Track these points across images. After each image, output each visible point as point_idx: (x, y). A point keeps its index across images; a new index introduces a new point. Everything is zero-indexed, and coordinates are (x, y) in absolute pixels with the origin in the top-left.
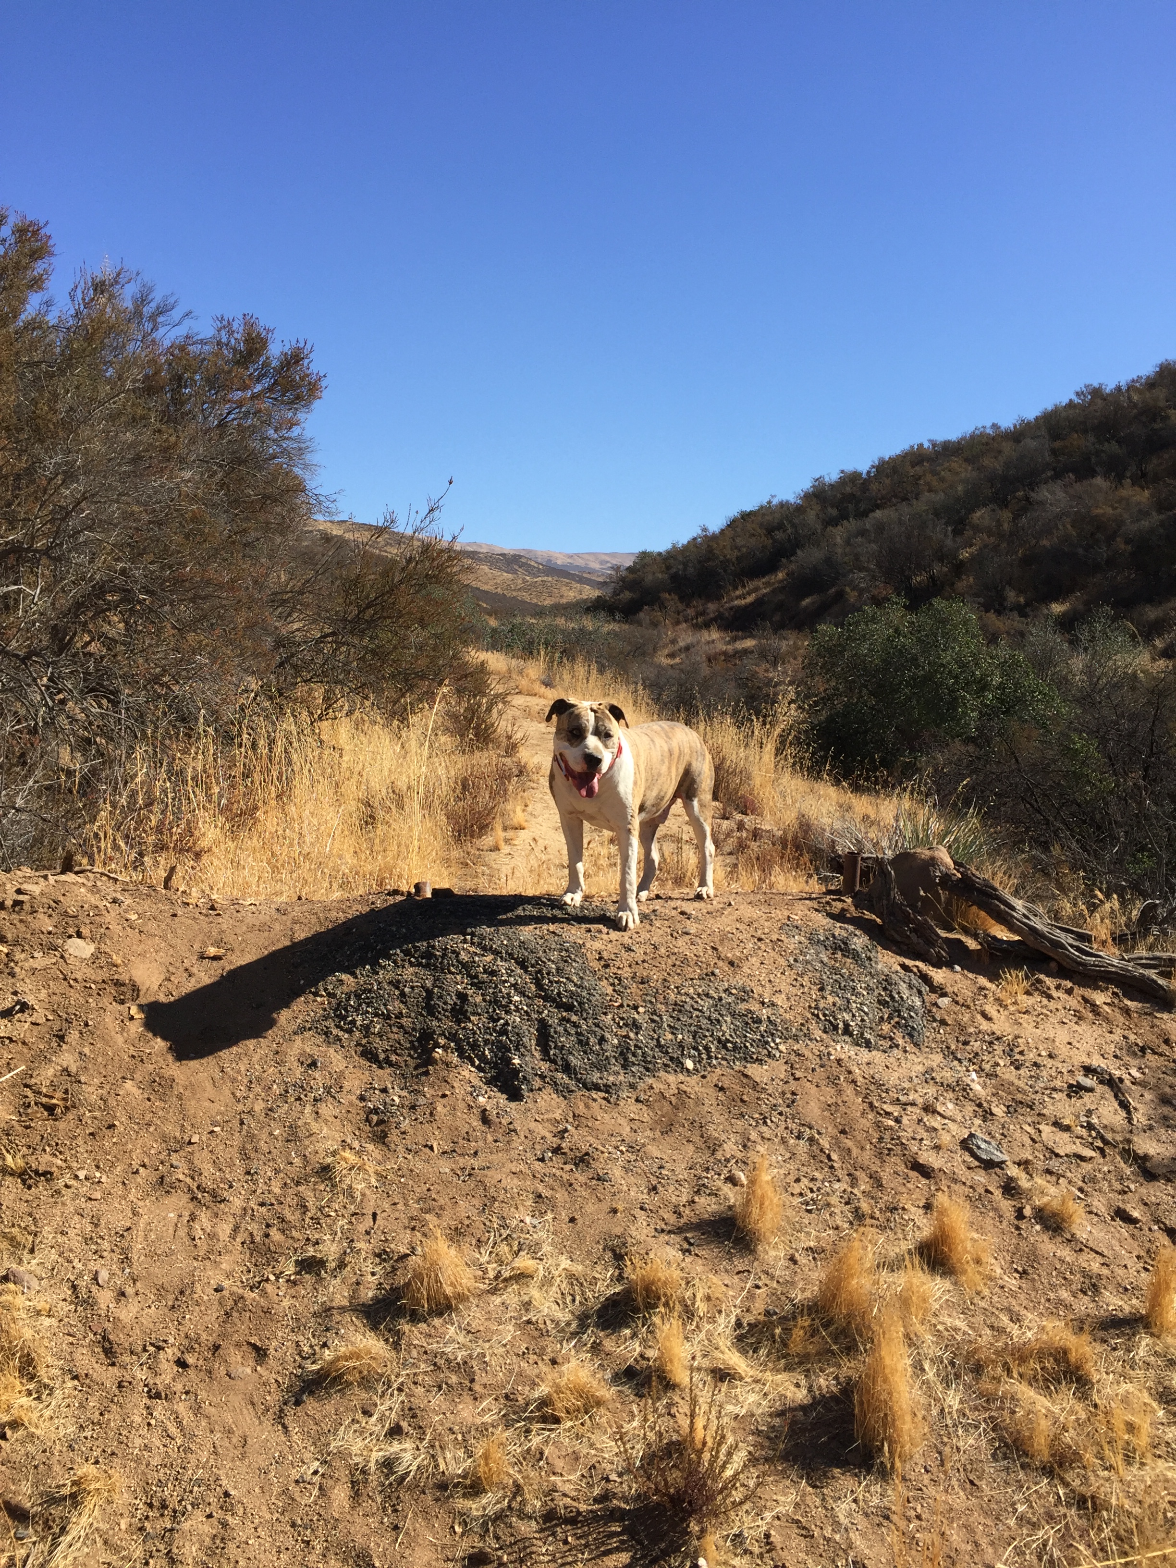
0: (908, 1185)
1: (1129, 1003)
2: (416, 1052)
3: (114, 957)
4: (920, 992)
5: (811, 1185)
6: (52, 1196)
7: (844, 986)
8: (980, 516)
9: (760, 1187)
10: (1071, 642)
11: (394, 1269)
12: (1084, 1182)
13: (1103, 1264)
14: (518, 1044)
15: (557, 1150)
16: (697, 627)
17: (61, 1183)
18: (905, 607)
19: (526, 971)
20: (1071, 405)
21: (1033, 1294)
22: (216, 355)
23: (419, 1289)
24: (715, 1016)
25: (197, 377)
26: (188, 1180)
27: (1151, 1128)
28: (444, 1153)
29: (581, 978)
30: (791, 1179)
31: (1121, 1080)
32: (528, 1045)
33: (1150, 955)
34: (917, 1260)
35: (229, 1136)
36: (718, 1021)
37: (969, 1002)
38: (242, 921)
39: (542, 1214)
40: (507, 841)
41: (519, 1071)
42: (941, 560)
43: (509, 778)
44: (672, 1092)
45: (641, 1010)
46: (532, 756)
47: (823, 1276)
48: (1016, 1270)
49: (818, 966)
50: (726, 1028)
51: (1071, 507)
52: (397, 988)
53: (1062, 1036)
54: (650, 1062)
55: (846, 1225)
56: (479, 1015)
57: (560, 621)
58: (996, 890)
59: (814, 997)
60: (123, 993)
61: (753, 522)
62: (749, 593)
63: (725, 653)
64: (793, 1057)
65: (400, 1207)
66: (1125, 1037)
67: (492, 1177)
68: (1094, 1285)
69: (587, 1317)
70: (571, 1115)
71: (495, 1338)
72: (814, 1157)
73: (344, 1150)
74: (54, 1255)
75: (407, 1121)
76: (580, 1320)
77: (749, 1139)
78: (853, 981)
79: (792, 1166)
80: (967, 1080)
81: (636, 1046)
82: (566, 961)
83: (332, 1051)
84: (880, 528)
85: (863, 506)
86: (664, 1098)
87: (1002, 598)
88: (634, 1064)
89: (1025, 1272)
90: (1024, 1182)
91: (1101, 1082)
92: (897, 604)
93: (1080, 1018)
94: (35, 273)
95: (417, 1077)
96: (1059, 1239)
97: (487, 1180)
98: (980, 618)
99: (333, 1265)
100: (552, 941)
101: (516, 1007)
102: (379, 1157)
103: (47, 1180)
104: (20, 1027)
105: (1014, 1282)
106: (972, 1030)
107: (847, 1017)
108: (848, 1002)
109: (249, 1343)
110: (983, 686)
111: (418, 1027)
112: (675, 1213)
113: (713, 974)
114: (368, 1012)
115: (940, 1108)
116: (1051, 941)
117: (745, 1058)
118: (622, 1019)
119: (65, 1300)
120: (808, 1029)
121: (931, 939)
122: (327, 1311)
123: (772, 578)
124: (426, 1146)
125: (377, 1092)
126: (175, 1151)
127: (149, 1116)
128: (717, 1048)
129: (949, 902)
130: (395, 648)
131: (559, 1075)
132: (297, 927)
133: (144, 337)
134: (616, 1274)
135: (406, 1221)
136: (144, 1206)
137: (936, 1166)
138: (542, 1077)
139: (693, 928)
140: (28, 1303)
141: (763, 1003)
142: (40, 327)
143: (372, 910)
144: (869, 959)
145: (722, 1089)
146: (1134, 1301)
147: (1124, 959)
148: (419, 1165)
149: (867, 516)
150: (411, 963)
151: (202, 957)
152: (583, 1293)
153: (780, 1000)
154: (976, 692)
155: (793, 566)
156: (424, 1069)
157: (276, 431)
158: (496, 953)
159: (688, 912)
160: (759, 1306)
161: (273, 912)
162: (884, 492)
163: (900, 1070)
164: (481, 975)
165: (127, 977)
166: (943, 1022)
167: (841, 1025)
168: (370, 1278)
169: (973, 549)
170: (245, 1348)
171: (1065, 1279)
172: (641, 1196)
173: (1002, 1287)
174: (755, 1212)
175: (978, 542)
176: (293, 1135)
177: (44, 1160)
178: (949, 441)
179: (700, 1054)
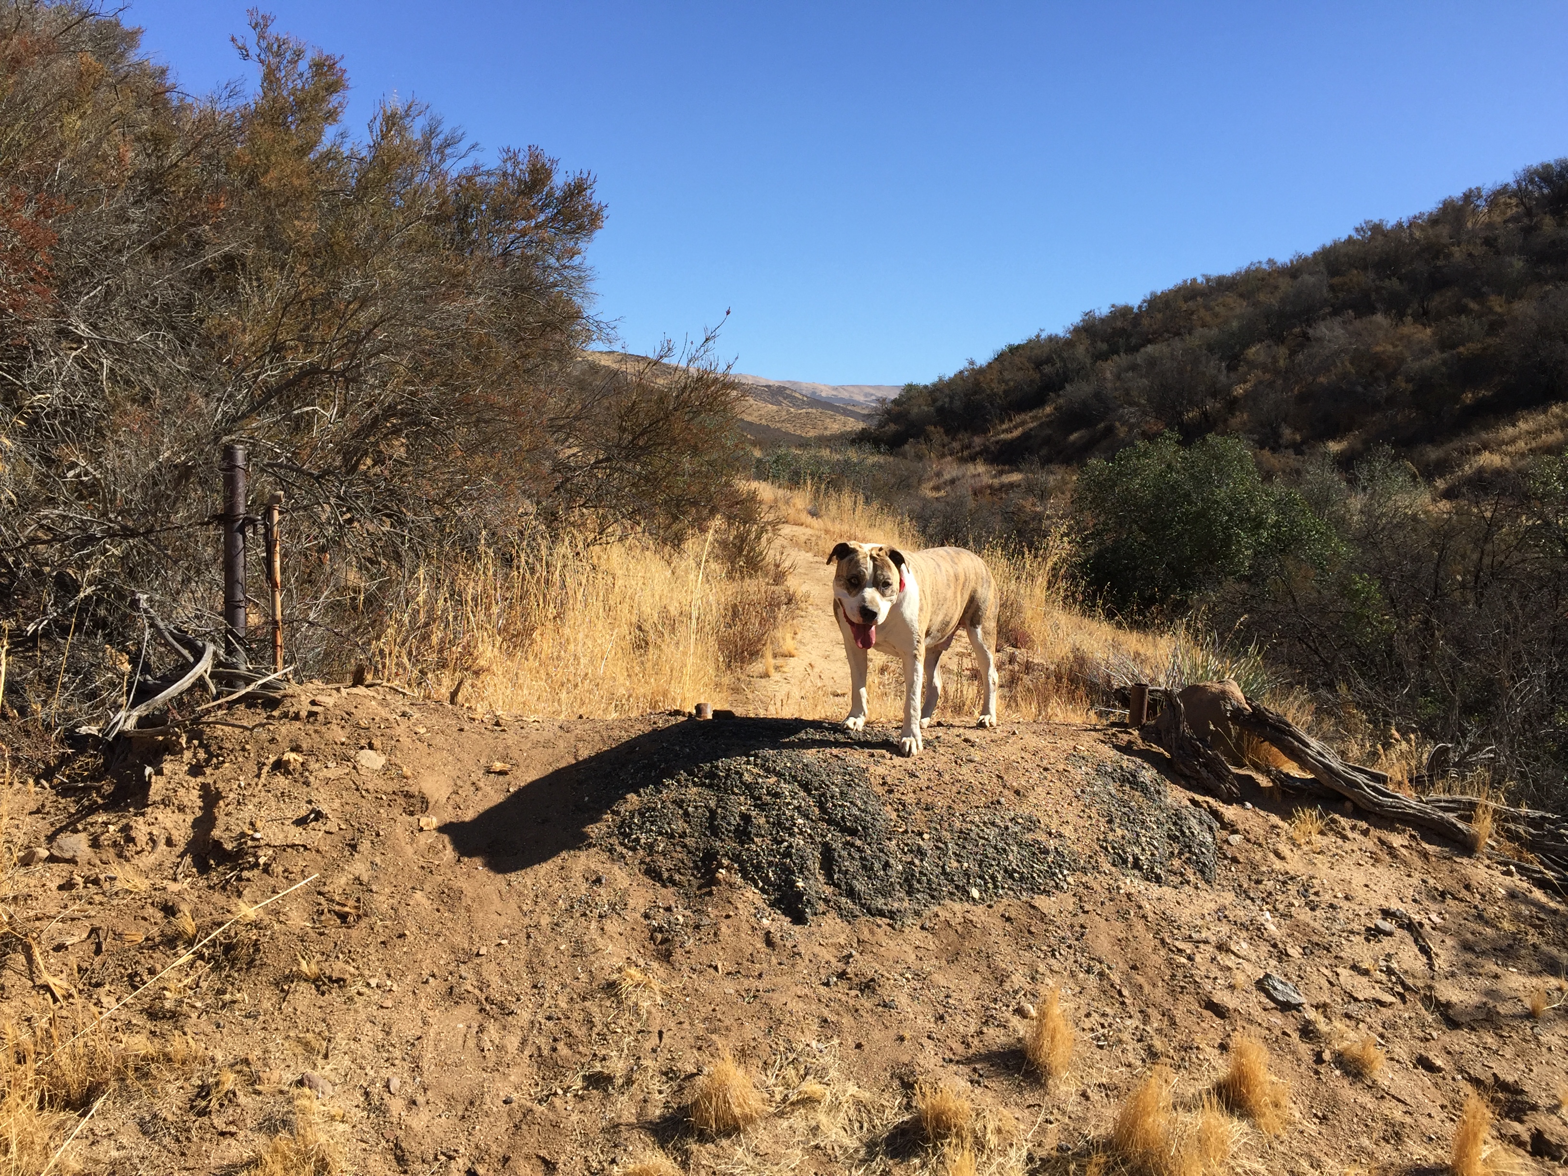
0: (1202, 1024)
1: (1427, 846)
2: (699, 872)
3: (405, 769)
4: (1211, 828)
5: (1102, 1021)
6: (345, 1003)
7: (1132, 819)
8: (1253, 351)
9: (1052, 1020)
10: (1349, 481)
11: (681, 1088)
12: (1384, 1027)
13: (1406, 1113)
14: (802, 868)
15: (842, 975)
16: (963, 460)
17: (353, 990)
18: (1178, 442)
19: (809, 794)
20: (1350, 240)
21: (1334, 1140)
22: (503, 185)
23: (707, 1109)
24: (1001, 845)
25: (484, 207)
26: (477, 991)
27: (1453, 975)
28: (728, 974)
29: (865, 803)
30: (1083, 1012)
31: (1421, 925)
32: (812, 868)
33: (1447, 797)
34: (1215, 1099)
35: (516, 949)
36: (1005, 850)
37: (1261, 840)
38: (527, 737)
39: (828, 1039)
40: (777, 668)
41: (803, 895)
42: (1214, 395)
43: (778, 605)
44: (957, 920)
45: (926, 836)
46: (800, 585)
47: (1117, 1114)
48: (1316, 1115)
49: (1106, 798)
50: (1013, 858)
51: (1350, 344)
52: (681, 807)
53: (1358, 878)
54: (935, 890)
55: (1139, 1063)
56: (763, 836)
57: (825, 453)
58: (1289, 726)
59: (1102, 829)
60: (413, 805)
61: (1021, 355)
62: (1016, 427)
63: (990, 487)
64: (1081, 889)
65: (686, 1026)
66: (1424, 881)
67: (777, 1000)
68: (1397, 1134)
69: (876, 1145)
70: (856, 940)
71: (783, 1162)
72: (1104, 992)
73: (629, 966)
74: (347, 1061)
75: (691, 941)
76: (868, 1147)
77: (1037, 971)
78: (1142, 814)
79: (1083, 1000)
80: (1261, 920)
81: (921, 873)
82: (850, 785)
83: (616, 868)
84: (1152, 362)
85: (1133, 341)
86: (950, 926)
87: (1277, 435)
88: (919, 891)
89: (1325, 1117)
90: (1322, 1025)
91: (1401, 926)
92: (1170, 439)
93: (1377, 860)
94: (330, 106)
95: (700, 897)
96: (1360, 1085)
97: (772, 1003)
98: (1255, 455)
99: (620, 1081)
100: (835, 764)
101: (800, 830)
102: (664, 976)
103: (340, 987)
104: (314, 835)
105: (1313, 1127)
106: (1264, 869)
107: (1137, 850)
108: (1138, 835)
109: (538, 1157)
110: (1258, 523)
111: (702, 846)
112: (963, 1043)
113: (999, 802)
114: (651, 830)
115: (1234, 948)
116: (1346, 780)
117: (1032, 889)
118: (907, 845)
119: (357, 1106)
120: (1096, 862)
121: (1221, 775)
122: (614, 1127)
123: (1040, 412)
124: (710, 966)
125: (661, 910)
126: (464, 963)
127: (438, 927)
128: (1004, 878)
129: (1240, 737)
130: (669, 474)
131: (844, 900)
132: (580, 745)
133: (432, 168)
134: (904, 1102)
135: (692, 1041)
136: (434, 1016)
137: (1231, 1006)
138: (826, 901)
139: (977, 756)
140: (323, 1108)
141: (1050, 834)
142: (334, 159)
143: (654, 730)
144: (1158, 792)
145: (1008, 919)
146: (1440, 1151)
147: (1422, 801)
148: (704, 986)
149: (1138, 351)
150: (694, 782)
151: (489, 771)
152: (871, 1120)
153: (1067, 831)
154: (1251, 530)
155: (1061, 401)
156: (708, 890)
157: (558, 260)
158: (779, 775)
159: (972, 739)
160: (1051, 1141)
161: (556, 728)
162: (1155, 327)
163: (1192, 907)
164: (764, 797)
165: (417, 789)
166: (1235, 860)
167: (1131, 859)
168: (657, 1096)
169: (1248, 386)
170: (534, 1161)
171: (1367, 1126)
172: (928, 1025)
173: (1302, 1132)
174: (1046, 1044)
175: (1252, 378)
176: (579, 950)
177: (338, 967)
178: (1224, 277)
179: (986, 883)
